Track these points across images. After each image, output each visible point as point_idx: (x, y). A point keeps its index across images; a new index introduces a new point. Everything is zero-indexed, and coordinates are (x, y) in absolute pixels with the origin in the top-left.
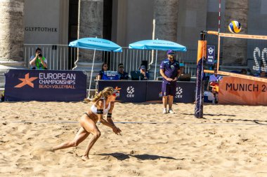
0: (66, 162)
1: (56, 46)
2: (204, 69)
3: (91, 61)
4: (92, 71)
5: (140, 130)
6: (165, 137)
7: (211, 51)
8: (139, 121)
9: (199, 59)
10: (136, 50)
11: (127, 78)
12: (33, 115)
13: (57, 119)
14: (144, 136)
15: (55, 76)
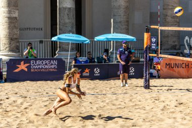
0: (52, 124)
1: (42, 41)
2: (150, 53)
3: (68, 51)
4: (69, 58)
5: (104, 100)
6: (123, 103)
7: (154, 40)
8: (104, 92)
9: (145, 46)
10: (99, 41)
11: (94, 62)
12: (28, 91)
13: (45, 93)
14: (108, 103)
15: (42, 63)
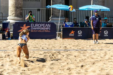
1: (39, 9)
3: (58, 17)
4: (59, 22)
5: (85, 54)
6: (99, 57)
8: (85, 49)
11: (78, 26)
13: (41, 48)
14: (88, 57)
15: (39, 25)
